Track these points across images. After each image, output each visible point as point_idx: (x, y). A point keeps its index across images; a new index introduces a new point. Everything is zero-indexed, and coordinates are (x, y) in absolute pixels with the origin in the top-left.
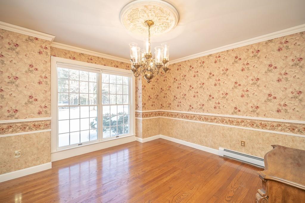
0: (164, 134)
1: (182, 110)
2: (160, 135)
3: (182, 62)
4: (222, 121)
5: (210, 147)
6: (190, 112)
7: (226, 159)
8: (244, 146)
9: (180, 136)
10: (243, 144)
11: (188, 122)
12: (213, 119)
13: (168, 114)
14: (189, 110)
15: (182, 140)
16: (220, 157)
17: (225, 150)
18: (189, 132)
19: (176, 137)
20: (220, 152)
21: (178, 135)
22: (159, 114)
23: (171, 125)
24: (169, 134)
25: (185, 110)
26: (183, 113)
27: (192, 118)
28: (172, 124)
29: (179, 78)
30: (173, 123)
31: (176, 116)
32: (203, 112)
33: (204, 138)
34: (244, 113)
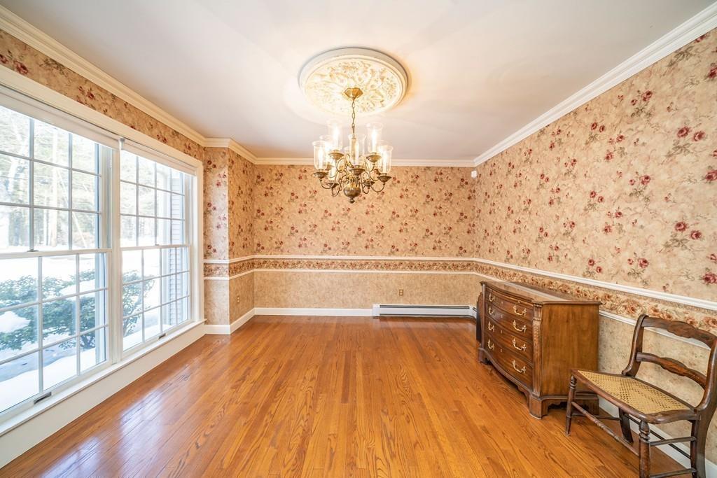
0: (264, 305)
1: (309, 253)
2: (255, 308)
3: (309, 166)
4: (377, 267)
5: (360, 308)
6: (325, 257)
7: (383, 318)
8: (402, 295)
9: (305, 302)
10: (402, 293)
11: (320, 273)
12: (364, 264)
13: (275, 264)
14: (324, 252)
15: (310, 307)
16: (374, 318)
17: (381, 306)
18: (323, 292)
19: (294, 306)
20: (375, 310)
21: (301, 300)
22: (251, 264)
23: (284, 283)
24: (277, 303)
25: (316, 252)
26: (312, 259)
27: (328, 266)
28: (286, 281)
29: (301, 193)
30: (288, 279)
31: (294, 265)
32: (348, 255)
33: (350, 296)
34: (403, 252)
